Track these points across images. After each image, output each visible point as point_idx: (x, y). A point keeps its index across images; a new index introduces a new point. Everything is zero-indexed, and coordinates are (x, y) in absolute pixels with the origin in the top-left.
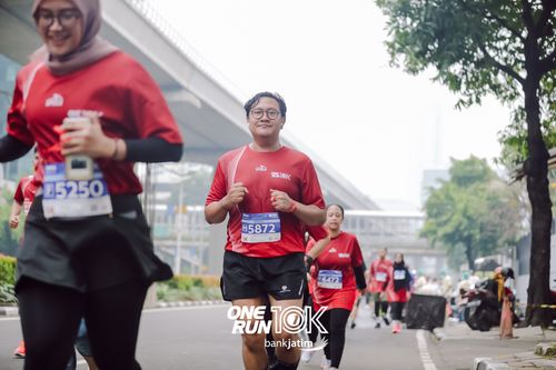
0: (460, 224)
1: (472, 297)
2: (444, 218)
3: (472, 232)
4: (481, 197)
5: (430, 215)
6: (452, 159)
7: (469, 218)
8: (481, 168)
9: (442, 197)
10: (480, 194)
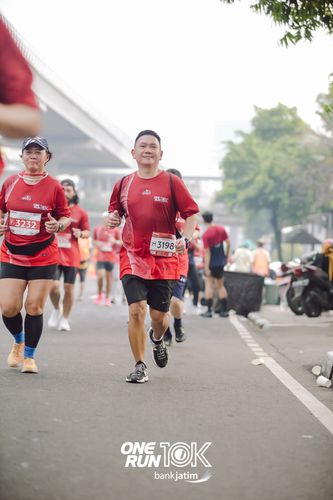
0: (265, 186)
1: (297, 275)
2: (246, 179)
3: (279, 196)
4: (290, 154)
5: (228, 175)
6: (256, 108)
7: (275, 179)
8: (290, 118)
9: (243, 153)
10: (290, 149)
